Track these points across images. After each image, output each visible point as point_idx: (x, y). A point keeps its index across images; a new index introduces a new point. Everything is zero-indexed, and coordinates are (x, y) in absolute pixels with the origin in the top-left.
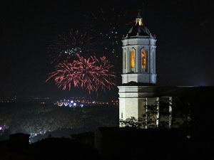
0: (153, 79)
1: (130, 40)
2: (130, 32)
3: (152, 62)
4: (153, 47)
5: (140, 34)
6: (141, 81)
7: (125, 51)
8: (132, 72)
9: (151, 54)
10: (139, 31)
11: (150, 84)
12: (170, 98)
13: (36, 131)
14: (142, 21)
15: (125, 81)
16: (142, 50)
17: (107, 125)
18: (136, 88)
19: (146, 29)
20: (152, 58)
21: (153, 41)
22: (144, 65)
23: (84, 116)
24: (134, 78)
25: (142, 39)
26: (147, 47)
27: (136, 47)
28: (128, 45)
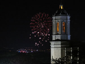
0: (69, 37)
1: (56, 17)
2: (56, 12)
3: (68, 29)
4: (69, 20)
6: (63, 39)
7: (54, 23)
9: (68, 24)
10: (61, 12)
11: (67, 40)
12: (78, 48)
14: (63, 7)
15: (54, 39)
16: (63, 22)
18: (60, 43)
19: (65, 11)
20: (68, 26)
21: (69, 17)
22: (64, 30)
24: (59, 37)
25: (63, 17)
26: (65, 21)
27: (60, 20)
28: (56, 19)
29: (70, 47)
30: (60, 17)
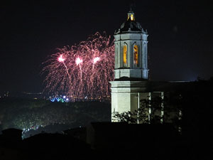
0: (145, 74)
1: (122, 35)
2: (122, 27)
3: (143, 56)
4: (145, 42)
5: (132, 30)
6: (134, 76)
7: (117, 47)
8: (124, 68)
9: (143, 50)
10: (132, 26)
11: (142, 79)
12: (162, 93)
13: (29, 127)
14: (134, 16)
15: (117, 76)
16: (134, 46)
17: (99, 120)
18: (128, 83)
19: (138, 24)
20: (143, 53)
21: (145, 36)
22: (135, 59)
23: (76, 111)
24: (126, 73)
25: (134, 35)
26: (139, 42)
27: (128, 42)
28: (121, 40)
29: (147, 91)
30: (129, 34)
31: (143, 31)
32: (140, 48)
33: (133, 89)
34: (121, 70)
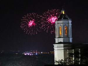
0: (71, 40)
1: (59, 21)
2: (59, 17)
3: (70, 32)
4: (70, 24)
5: (64, 18)
6: (65, 41)
7: (56, 27)
8: (60, 37)
9: (69, 28)
10: (63, 17)
11: (69, 43)
14: (65, 12)
15: (57, 42)
16: (65, 26)
17: (49, 64)
18: (62, 45)
19: (67, 16)
21: (70, 22)
22: (66, 33)
24: (61, 40)
25: (65, 21)
26: (67, 25)
27: (62, 25)
28: (58, 24)
29: (72, 49)
30: (62, 21)
31: (69, 19)
32: (68, 27)
33: (65, 48)
34: (59, 39)
